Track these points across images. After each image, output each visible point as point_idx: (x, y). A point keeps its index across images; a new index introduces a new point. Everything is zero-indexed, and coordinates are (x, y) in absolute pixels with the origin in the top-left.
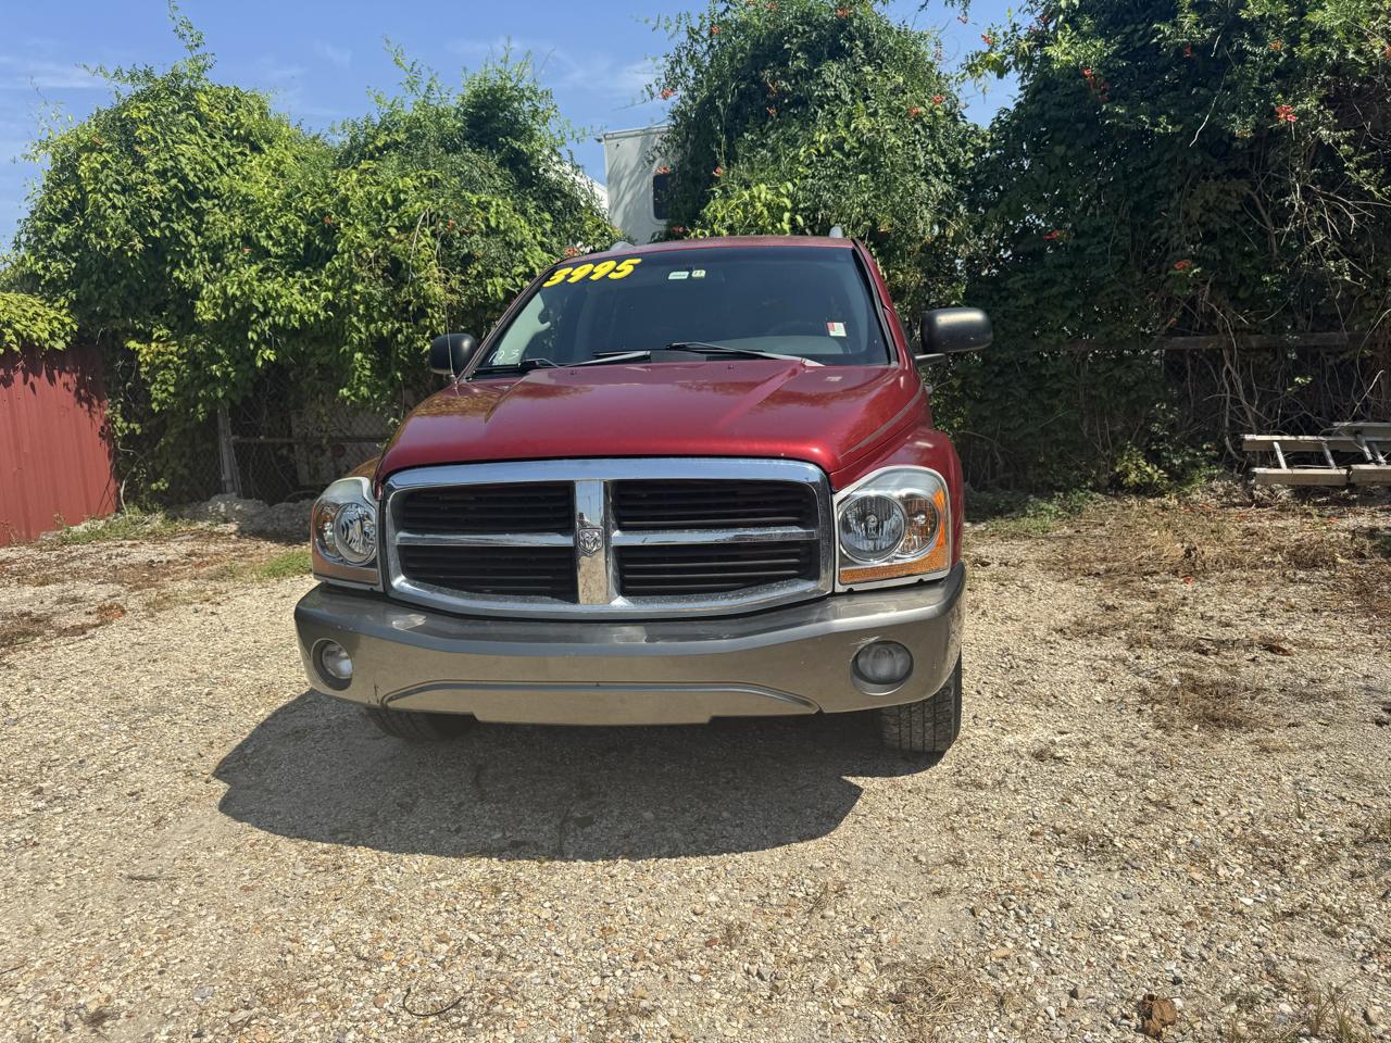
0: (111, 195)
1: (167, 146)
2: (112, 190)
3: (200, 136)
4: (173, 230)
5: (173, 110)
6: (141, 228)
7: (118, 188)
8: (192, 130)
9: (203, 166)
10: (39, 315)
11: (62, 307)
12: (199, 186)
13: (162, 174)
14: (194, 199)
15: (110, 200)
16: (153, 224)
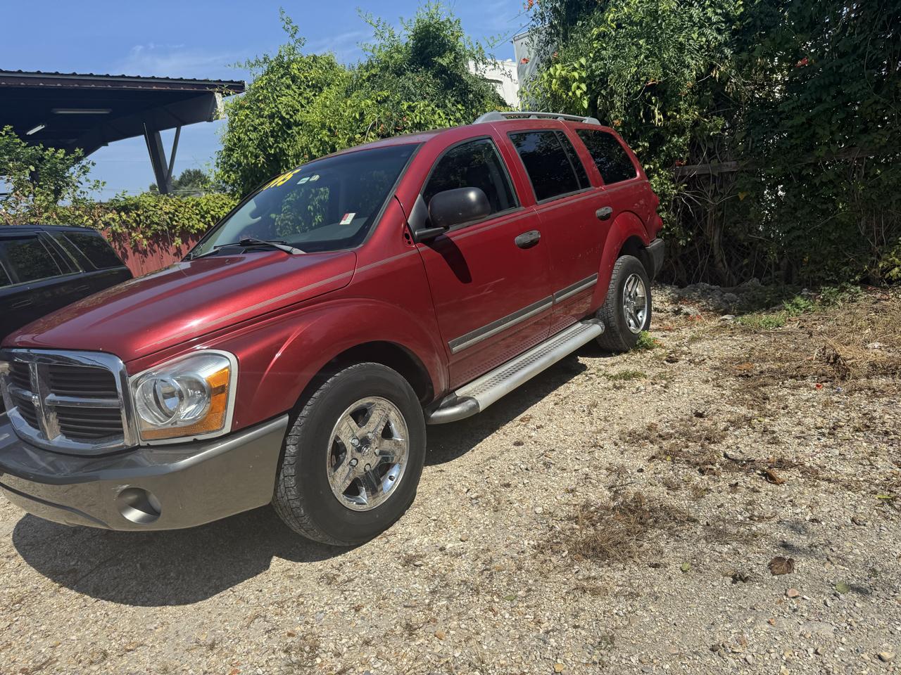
0: (248, 133)
1: (274, 100)
2: (249, 131)
3: (293, 90)
4: (280, 149)
5: (278, 77)
6: (264, 150)
7: (252, 129)
8: (288, 87)
9: (292, 107)
10: (225, 204)
11: (237, 198)
12: (291, 120)
13: (272, 116)
14: (290, 128)
15: (248, 136)
16: (271, 147)
